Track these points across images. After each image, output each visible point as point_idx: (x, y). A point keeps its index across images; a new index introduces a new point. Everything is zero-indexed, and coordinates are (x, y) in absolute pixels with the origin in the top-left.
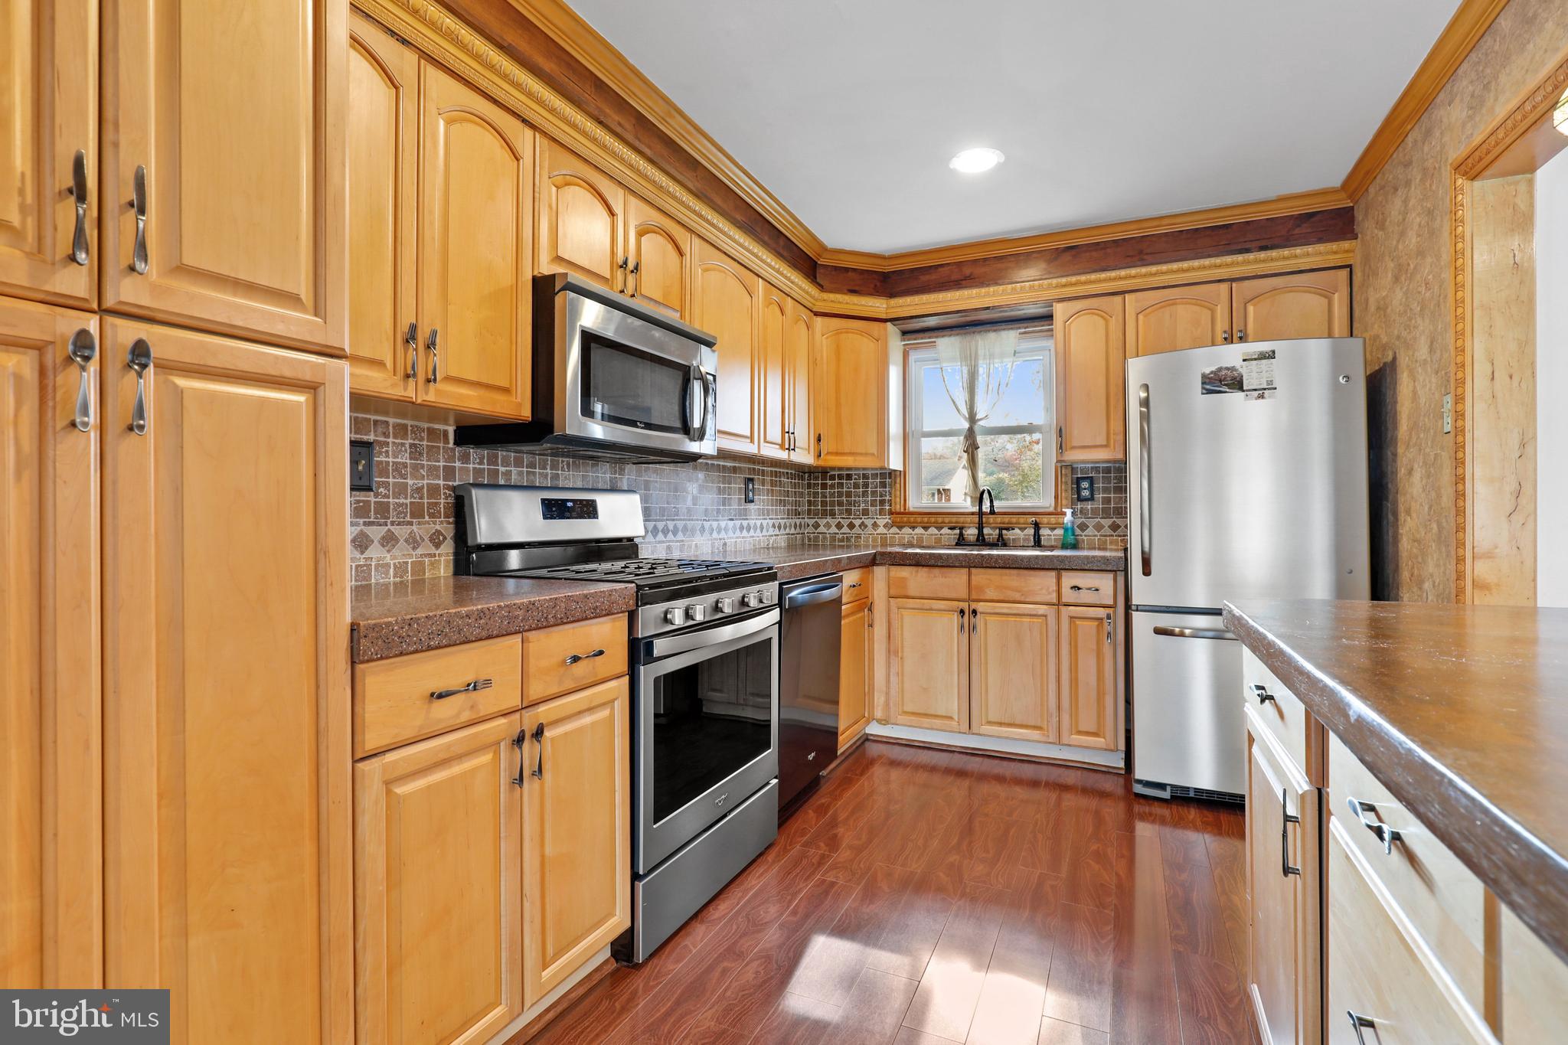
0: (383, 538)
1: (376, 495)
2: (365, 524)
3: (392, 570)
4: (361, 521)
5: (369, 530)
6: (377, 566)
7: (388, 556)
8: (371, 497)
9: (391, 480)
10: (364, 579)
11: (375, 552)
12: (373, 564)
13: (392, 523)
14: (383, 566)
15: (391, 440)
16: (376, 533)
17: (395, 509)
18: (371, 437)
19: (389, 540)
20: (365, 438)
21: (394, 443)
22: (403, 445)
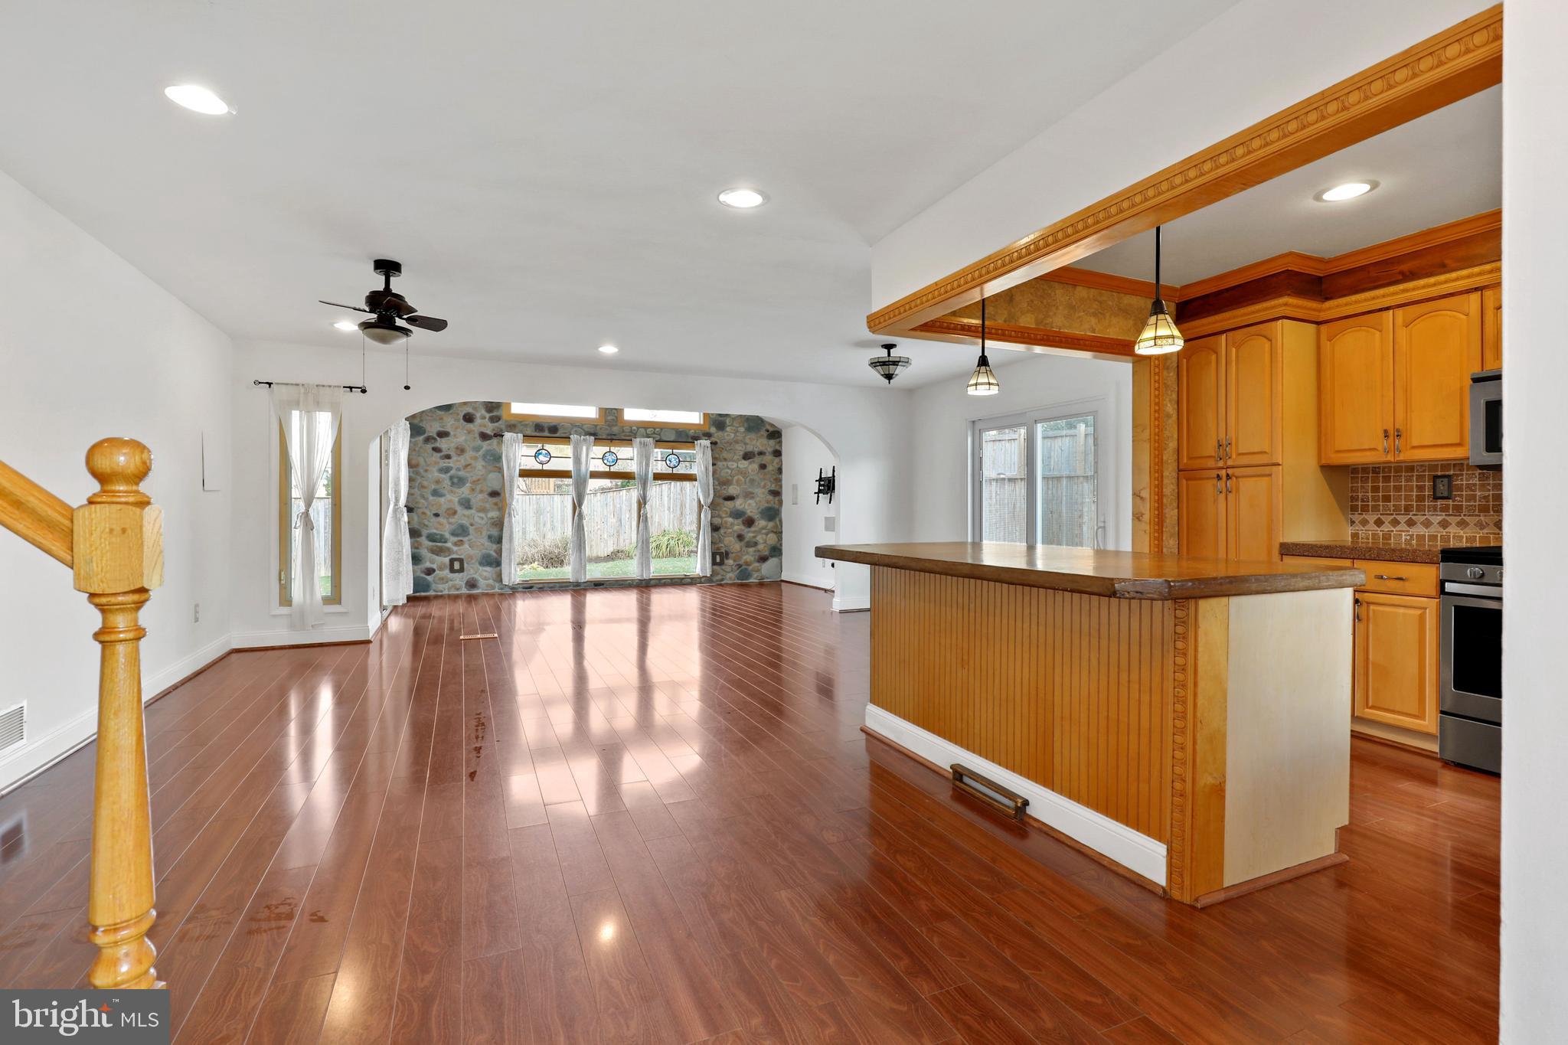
0: (1458, 522)
1: (1453, 501)
2: (1446, 515)
3: (1464, 540)
4: (1444, 514)
5: (1447, 518)
6: (1454, 537)
7: (1462, 532)
8: (1450, 502)
9: (1464, 493)
10: (1445, 542)
11: (1453, 530)
12: (1451, 536)
13: (1465, 515)
14: (1457, 536)
15: (1465, 472)
16: (1453, 520)
17: (1466, 508)
18: (1452, 473)
19: (1462, 524)
20: (1447, 473)
21: (1466, 474)
22: (1473, 474)
